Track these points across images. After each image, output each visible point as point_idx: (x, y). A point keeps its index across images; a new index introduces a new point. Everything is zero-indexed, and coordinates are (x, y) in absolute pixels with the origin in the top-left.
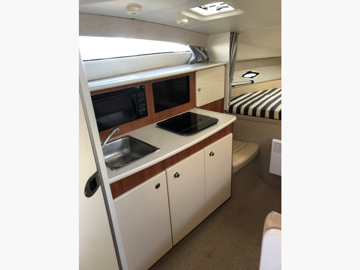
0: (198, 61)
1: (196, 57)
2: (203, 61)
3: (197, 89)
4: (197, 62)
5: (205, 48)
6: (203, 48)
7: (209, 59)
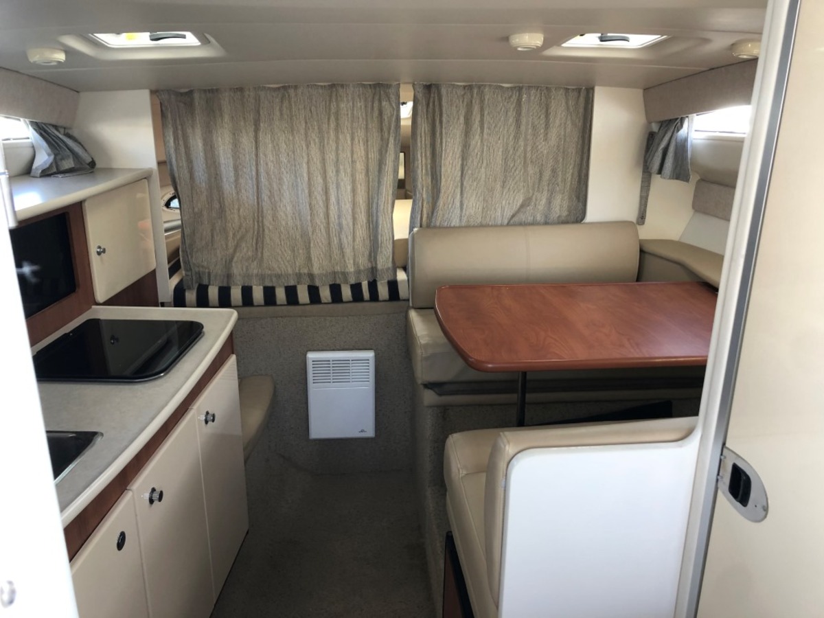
0: (62, 169)
1: (56, 155)
2: (78, 166)
3: (93, 250)
4: (59, 172)
5: (70, 128)
6: (65, 128)
7: (96, 163)
